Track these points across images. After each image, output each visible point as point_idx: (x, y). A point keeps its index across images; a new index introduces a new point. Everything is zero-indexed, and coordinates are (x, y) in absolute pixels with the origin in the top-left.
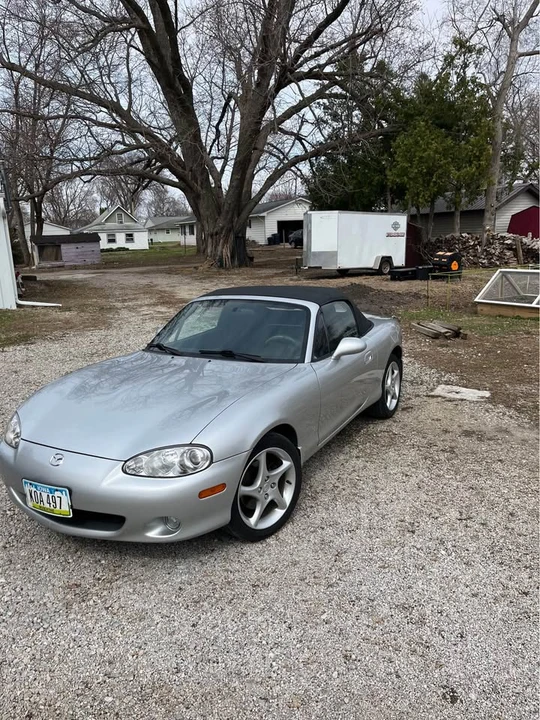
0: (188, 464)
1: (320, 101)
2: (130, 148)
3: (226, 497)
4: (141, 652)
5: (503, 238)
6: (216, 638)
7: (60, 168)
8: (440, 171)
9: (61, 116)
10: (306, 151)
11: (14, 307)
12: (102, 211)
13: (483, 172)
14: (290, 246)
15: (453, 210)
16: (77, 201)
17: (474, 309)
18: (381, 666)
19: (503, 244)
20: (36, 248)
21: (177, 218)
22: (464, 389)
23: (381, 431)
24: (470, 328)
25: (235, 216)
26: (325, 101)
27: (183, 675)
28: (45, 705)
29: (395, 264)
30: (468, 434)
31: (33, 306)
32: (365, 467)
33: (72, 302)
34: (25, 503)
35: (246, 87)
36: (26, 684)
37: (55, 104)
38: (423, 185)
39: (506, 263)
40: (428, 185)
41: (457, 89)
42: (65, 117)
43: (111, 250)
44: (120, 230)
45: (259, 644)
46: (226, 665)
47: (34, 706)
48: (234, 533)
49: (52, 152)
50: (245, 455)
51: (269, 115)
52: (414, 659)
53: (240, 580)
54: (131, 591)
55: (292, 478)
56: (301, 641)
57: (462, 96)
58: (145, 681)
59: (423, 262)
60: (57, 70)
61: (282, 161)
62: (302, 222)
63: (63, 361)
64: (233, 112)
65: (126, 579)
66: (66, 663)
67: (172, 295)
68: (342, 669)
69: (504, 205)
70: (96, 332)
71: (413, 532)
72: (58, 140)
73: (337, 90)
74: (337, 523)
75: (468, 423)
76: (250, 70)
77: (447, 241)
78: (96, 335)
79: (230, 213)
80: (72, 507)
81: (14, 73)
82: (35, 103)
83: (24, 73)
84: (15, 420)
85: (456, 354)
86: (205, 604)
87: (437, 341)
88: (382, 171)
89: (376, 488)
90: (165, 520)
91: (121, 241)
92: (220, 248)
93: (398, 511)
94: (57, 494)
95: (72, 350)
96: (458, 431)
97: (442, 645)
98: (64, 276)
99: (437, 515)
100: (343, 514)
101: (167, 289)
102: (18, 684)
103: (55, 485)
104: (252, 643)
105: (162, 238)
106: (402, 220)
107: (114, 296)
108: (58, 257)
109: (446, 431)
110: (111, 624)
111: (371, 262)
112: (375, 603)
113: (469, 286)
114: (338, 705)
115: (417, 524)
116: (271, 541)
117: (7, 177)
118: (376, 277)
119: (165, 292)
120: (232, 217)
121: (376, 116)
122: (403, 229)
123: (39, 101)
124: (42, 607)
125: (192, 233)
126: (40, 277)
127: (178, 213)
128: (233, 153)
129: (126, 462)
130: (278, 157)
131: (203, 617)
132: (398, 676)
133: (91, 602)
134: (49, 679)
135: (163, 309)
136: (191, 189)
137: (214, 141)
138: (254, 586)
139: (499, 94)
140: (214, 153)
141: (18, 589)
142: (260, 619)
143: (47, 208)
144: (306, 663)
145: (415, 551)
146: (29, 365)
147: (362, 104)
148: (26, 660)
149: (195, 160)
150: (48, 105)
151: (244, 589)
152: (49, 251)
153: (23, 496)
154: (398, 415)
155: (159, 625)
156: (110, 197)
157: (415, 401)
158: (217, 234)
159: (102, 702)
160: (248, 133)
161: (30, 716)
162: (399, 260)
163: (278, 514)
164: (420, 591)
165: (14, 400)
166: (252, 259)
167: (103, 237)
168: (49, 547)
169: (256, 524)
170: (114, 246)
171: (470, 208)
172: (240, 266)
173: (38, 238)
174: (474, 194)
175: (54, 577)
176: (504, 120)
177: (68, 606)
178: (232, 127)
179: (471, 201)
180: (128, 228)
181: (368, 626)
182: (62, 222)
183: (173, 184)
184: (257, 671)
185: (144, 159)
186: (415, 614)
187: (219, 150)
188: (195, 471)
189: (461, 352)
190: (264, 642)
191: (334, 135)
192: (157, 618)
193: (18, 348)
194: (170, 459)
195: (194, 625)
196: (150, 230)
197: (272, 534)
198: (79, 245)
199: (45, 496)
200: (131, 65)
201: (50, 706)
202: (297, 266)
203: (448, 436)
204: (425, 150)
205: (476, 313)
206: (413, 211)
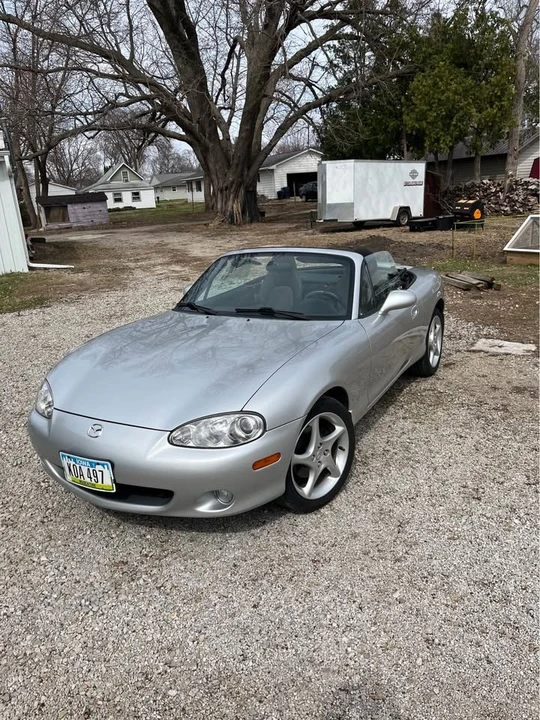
0: (240, 433)
1: (331, 43)
2: (134, 100)
3: (281, 467)
4: (202, 637)
5: (527, 183)
6: (281, 620)
7: (63, 126)
8: (461, 113)
9: (62, 69)
10: (316, 98)
11: (26, 270)
12: (106, 170)
13: (506, 114)
14: (300, 200)
15: (473, 155)
16: (80, 160)
17: (503, 258)
18: (469, 650)
19: (527, 189)
20: (42, 209)
21: (182, 175)
22: (506, 343)
23: (425, 390)
24: (502, 279)
25: (246, 169)
26: (336, 42)
27: (251, 663)
28: (103, 700)
29: (413, 215)
30: (519, 390)
31: (45, 269)
32: (414, 429)
33: (84, 264)
34: (64, 477)
35: (252, 31)
36: (81, 676)
37: (54, 56)
38: (442, 130)
39: (530, 210)
40: (448, 129)
41: (477, 26)
42: (65, 69)
43: (118, 210)
44: (126, 189)
45: (330, 627)
46: (296, 651)
47: (91, 701)
48: (288, 504)
49: (54, 107)
50: (299, 422)
51: (278, 58)
52: (503, 642)
53: (297, 555)
54: (182, 568)
55: (345, 444)
56: (375, 624)
57: (483, 33)
58: (210, 670)
59: (442, 212)
60: (55, 20)
61: (293, 109)
62: (316, 173)
63: (81, 325)
64: (239, 58)
65: (175, 555)
66: (122, 651)
67: (185, 254)
68: (426, 654)
69: (527, 147)
70: (112, 293)
71: (479, 499)
72: (59, 95)
73: (348, 29)
74: (395, 491)
75: (518, 380)
76: (256, 12)
77: (467, 189)
78: (113, 297)
79: (240, 167)
80: (115, 481)
81: (11, 25)
82: (34, 57)
83: (21, 24)
84: (45, 388)
85: (492, 306)
86: (264, 582)
87: (469, 293)
88: (398, 116)
89: (431, 451)
90: (216, 494)
91: (127, 200)
92: (230, 203)
93: (458, 476)
94: (98, 468)
95: (89, 312)
96: (508, 387)
97: (533, 625)
98: (73, 237)
99: (502, 480)
100: (399, 480)
101: (179, 247)
102: (71, 676)
103: (96, 459)
104: (321, 626)
105: (168, 195)
106: (420, 168)
107: (126, 256)
108: (65, 218)
109: (495, 388)
110: (165, 605)
111: (388, 213)
112: (451, 579)
113: (493, 235)
114: (427, 697)
115: (481, 490)
116: (325, 510)
117: (10, 135)
118: (395, 229)
119: (177, 250)
120: (242, 171)
121: (392, 56)
122: (421, 177)
123: (38, 53)
124: (88, 587)
125: (199, 189)
126: (48, 238)
127: (184, 169)
128: (241, 103)
129: (172, 432)
130: (289, 105)
131: (263, 597)
132: (489, 662)
133: (141, 581)
134: (104, 670)
135: (178, 268)
136: (199, 141)
137: (220, 90)
138: (314, 561)
139: (522, 29)
140: (220, 102)
141: (61, 568)
142: (326, 599)
143: (50, 167)
144: (385, 649)
145: (485, 519)
146: (46, 329)
147: (375, 45)
148: (78, 649)
149: (202, 111)
150: (47, 58)
151: (305, 564)
152: (54, 213)
153: (61, 469)
154: (441, 373)
155: (217, 607)
156: (113, 155)
157: (455, 357)
158: (227, 188)
159: (165, 695)
160: (257, 80)
161: (88, 713)
162: (417, 210)
163: (331, 482)
164: (498, 564)
165: (36, 366)
166: (263, 214)
167: (110, 196)
168: (90, 521)
169: (310, 494)
170: (120, 205)
171: (491, 152)
172: (251, 222)
173: (43, 199)
174: (496, 137)
175: (98, 554)
176: (526, 58)
177: (117, 585)
178: (237, 74)
179: (492, 146)
180: (134, 186)
181: (447, 605)
182: (67, 182)
183: (180, 138)
184: (331, 658)
185: (148, 112)
186: (498, 592)
187: (225, 100)
188: (247, 440)
189: (498, 303)
190: (335, 625)
191: (346, 79)
192: (214, 598)
193: (34, 312)
194: (219, 428)
195: (255, 606)
196: (156, 188)
197: (326, 503)
198: (87, 205)
199: (85, 470)
200: (131, 11)
201: (108, 701)
202: (311, 220)
203: (497, 394)
204: (443, 92)
205: (505, 262)
206: (431, 157)
